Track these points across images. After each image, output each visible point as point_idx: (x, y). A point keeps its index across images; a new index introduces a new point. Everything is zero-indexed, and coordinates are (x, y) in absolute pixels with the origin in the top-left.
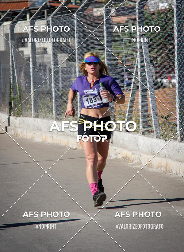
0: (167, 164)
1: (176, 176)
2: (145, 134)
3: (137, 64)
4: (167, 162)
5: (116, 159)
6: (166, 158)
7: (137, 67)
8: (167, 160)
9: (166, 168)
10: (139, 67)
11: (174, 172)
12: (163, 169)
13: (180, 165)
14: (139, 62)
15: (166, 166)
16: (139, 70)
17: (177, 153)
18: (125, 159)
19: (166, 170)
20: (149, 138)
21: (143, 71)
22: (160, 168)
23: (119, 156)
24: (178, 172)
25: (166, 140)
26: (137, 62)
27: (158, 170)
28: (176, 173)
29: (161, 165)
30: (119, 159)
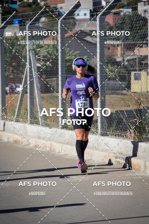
0: (51, 145)
1: (60, 154)
2: (31, 123)
3: (27, 72)
4: (51, 144)
5: (8, 142)
6: (50, 141)
7: (27, 73)
8: (51, 143)
9: (50, 148)
10: (28, 73)
11: (57, 151)
12: (48, 149)
13: (62, 146)
14: (28, 70)
15: (51, 146)
16: (28, 76)
17: (59, 137)
18: (16, 142)
19: (50, 150)
20: (36, 126)
21: (31, 77)
22: (45, 149)
23: (11, 140)
24: (60, 151)
25: (50, 128)
26: (27, 69)
27: (44, 150)
28: (58, 152)
29: (46, 146)
30: (11, 142)
